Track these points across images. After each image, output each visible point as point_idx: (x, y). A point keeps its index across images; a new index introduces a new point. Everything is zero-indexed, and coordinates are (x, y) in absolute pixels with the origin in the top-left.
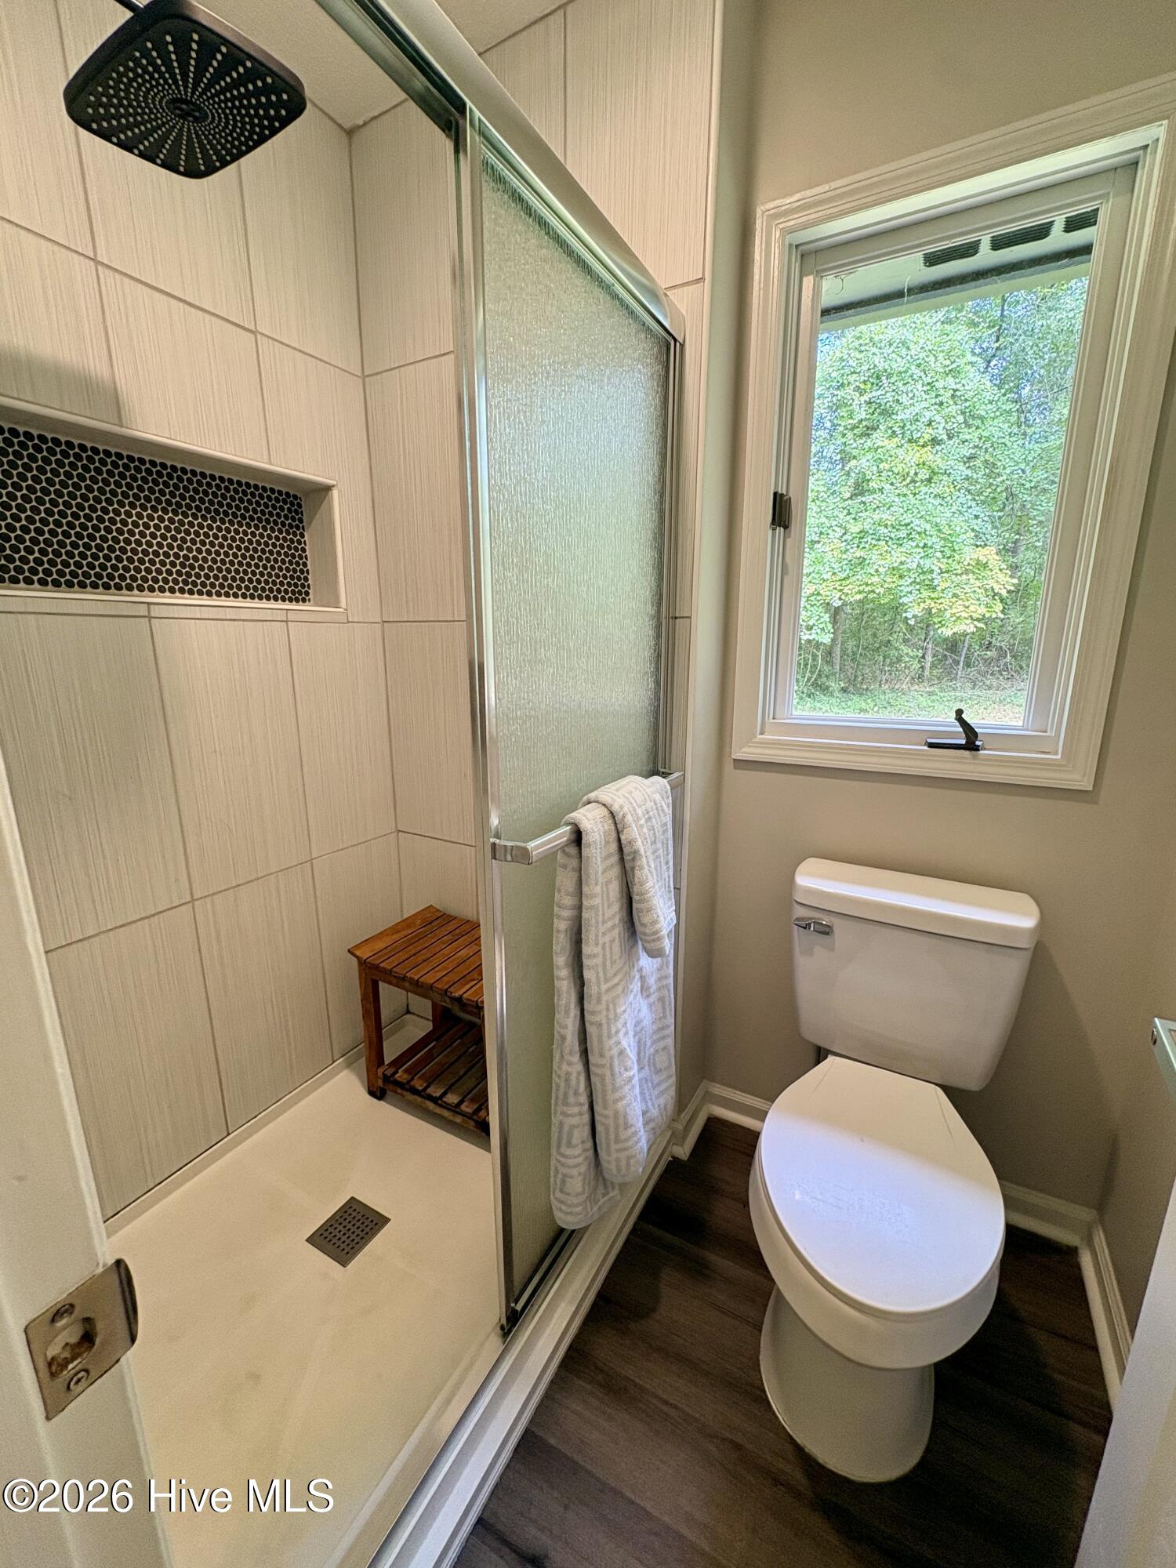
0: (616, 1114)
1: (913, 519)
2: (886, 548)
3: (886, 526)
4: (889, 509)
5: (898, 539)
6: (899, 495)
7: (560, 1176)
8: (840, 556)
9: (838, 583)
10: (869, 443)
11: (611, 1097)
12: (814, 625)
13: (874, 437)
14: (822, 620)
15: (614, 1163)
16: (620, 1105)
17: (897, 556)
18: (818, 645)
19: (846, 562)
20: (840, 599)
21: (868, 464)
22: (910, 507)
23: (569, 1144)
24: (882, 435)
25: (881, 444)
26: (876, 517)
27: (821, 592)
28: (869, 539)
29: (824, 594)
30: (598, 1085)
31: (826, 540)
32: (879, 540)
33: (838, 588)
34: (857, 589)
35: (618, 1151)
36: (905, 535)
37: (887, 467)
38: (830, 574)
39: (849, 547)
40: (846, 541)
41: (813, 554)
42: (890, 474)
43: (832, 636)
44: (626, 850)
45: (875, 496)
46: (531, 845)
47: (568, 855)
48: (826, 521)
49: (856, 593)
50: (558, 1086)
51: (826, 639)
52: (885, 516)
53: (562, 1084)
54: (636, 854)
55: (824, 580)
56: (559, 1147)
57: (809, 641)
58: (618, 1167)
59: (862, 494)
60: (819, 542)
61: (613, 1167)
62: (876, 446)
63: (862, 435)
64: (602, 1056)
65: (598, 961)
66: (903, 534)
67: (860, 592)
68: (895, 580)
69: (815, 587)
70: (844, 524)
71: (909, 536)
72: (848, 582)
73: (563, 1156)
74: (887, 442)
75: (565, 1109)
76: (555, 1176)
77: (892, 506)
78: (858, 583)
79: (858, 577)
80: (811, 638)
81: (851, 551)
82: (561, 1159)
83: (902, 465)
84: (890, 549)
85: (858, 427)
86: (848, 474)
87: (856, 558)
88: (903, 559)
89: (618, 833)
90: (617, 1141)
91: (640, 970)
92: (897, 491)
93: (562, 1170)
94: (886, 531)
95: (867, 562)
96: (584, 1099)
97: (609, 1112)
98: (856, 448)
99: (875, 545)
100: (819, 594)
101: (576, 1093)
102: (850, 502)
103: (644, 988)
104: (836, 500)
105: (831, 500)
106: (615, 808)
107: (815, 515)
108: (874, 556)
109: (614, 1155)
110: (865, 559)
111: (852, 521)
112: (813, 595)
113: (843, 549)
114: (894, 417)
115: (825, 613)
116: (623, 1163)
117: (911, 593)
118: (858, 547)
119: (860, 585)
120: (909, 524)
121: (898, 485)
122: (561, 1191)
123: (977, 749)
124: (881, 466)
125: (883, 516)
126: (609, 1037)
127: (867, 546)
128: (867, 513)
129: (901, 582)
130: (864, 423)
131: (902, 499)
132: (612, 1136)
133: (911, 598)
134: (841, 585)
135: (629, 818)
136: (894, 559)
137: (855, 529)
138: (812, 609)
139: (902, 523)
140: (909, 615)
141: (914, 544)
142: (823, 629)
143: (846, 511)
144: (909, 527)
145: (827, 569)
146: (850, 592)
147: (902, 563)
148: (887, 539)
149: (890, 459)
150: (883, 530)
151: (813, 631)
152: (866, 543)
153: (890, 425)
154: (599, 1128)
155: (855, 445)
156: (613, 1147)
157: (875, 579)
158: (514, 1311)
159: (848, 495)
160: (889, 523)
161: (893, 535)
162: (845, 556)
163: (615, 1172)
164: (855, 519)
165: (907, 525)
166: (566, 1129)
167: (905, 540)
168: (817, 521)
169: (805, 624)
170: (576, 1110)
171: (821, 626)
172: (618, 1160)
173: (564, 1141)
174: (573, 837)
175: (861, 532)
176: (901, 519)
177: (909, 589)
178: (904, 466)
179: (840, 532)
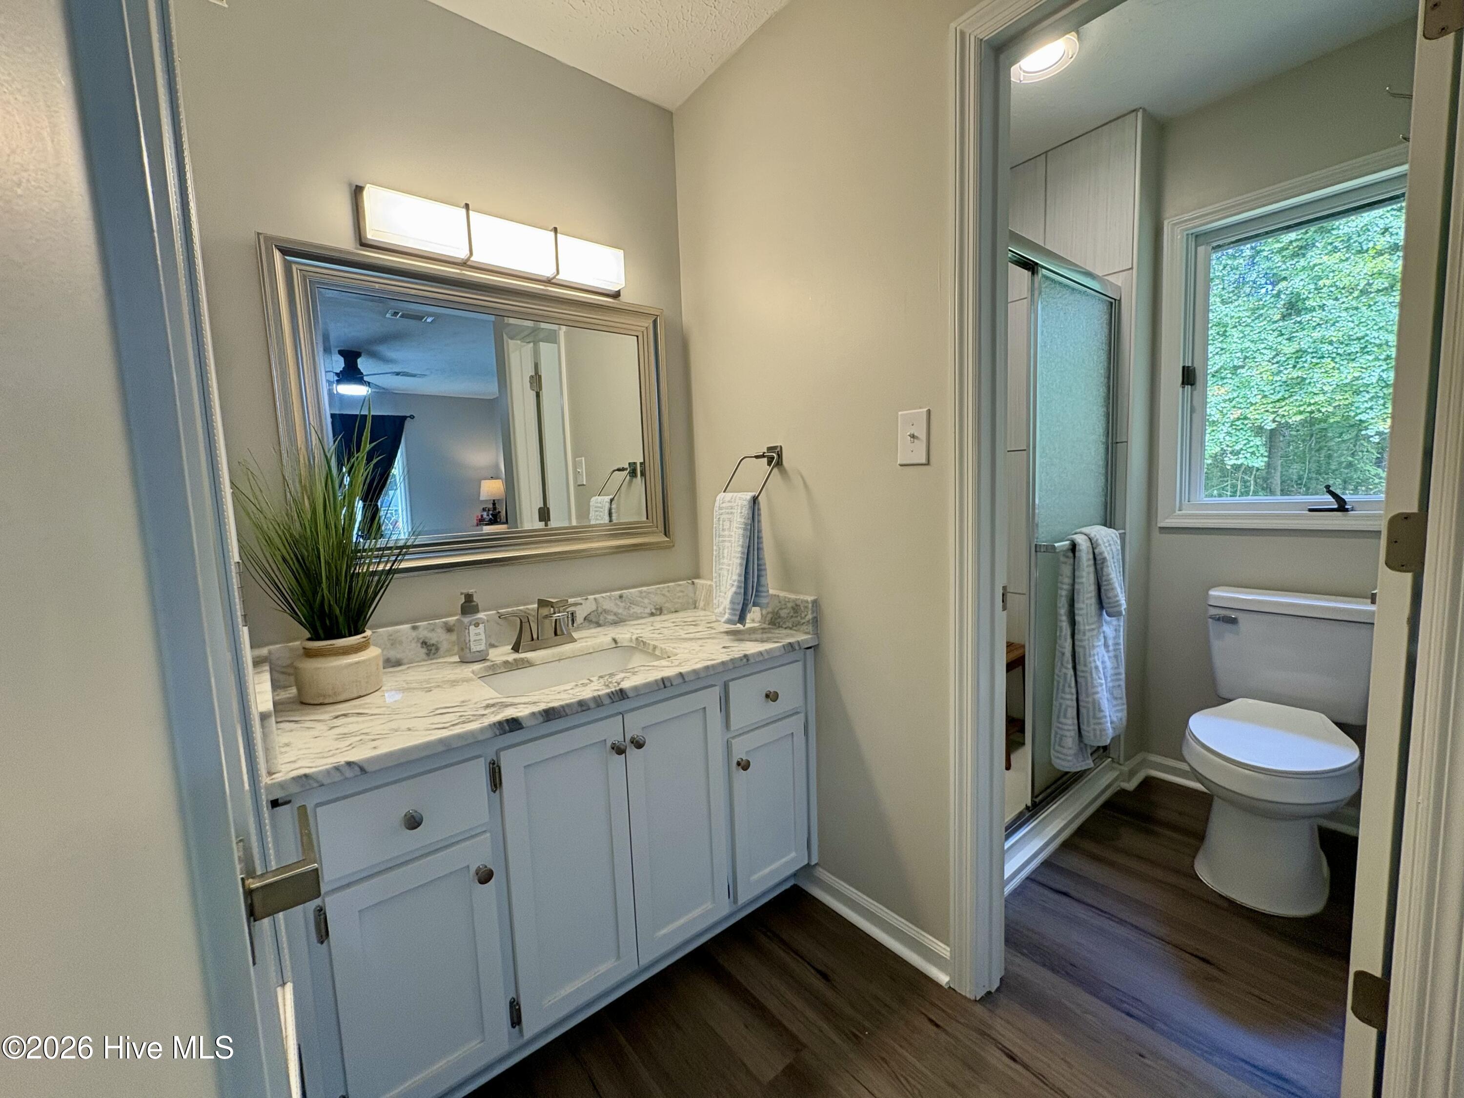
0: (1094, 701)
1: (1368, 332)
2: (1333, 364)
3: (1331, 343)
4: (1333, 325)
5: (1349, 354)
6: (1346, 309)
7: (1058, 736)
8: (1271, 378)
9: (1271, 405)
10: (1303, 262)
11: (1090, 691)
12: (1242, 449)
13: (1308, 255)
14: (1252, 444)
15: (1092, 732)
16: (1097, 696)
17: (1349, 372)
18: (1249, 470)
19: (1279, 384)
20: (1274, 421)
21: (1302, 283)
22: (1363, 320)
23: (1065, 717)
24: (1319, 252)
25: (1318, 261)
26: (1316, 335)
27: (1249, 416)
28: (1309, 357)
29: (1252, 417)
30: (1083, 684)
31: (1253, 364)
32: (1323, 357)
33: (1271, 410)
34: (1295, 410)
35: (1094, 724)
36: (1358, 350)
37: (1328, 282)
38: (1260, 397)
39: (1282, 368)
40: (1277, 363)
41: (1237, 379)
42: (1332, 289)
43: (1266, 459)
44: (1098, 558)
45: (1314, 314)
46: (1056, 545)
47: (1067, 557)
48: (1252, 346)
49: (1295, 414)
50: (1058, 682)
51: (1259, 463)
52: (1327, 334)
53: (1062, 681)
54: (1104, 560)
55: (1252, 404)
56: (1058, 717)
57: (1237, 468)
58: (1095, 735)
59: (1299, 313)
60: (1243, 367)
61: (1091, 735)
62: (1311, 264)
63: (1295, 255)
64: (1085, 665)
65: (1084, 612)
66: (1355, 347)
67: (1301, 413)
68: (1347, 396)
69: (1240, 411)
70: (1275, 346)
71: (1364, 351)
72: (1283, 404)
73: (1060, 723)
74: (1325, 258)
75: (1063, 695)
76: (1055, 737)
77: (1338, 322)
78: (1298, 404)
79: (1295, 398)
80: (1239, 462)
81: (1285, 372)
82: (1060, 726)
83: (1350, 278)
84: (1337, 366)
85: (1287, 249)
86: (1278, 295)
87: (1292, 379)
88: (1357, 374)
89: (1093, 549)
90: (1095, 717)
91: (1104, 632)
92: (1344, 306)
93: (1060, 732)
94: (1330, 348)
95: (1307, 381)
96: (1074, 691)
97: (1090, 699)
98: (1287, 269)
99: (1317, 364)
100: (1246, 418)
101: (1070, 686)
102: (1281, 324)
103: (1106, 645)
104: (1262, 324)
105: (1258, 324)
106: (1092, 535)
107: (1237, 340)
108: (1317, 374)
109: (1092, 726)
110: (1305, 379)
111: (1285, 342)
112: (1239, 419)
113: (1275, 371)
114: (1334, 232)
115: (1255, 436)
116: (1098, 733)
117: (1371, 408)
118: (1294, 367)
119: (1300, 406)
120: (1363, 338)
121: (1345, 300)
122: (1060, 745)
123: (1347, 510)
124: (1321, 283)
125: (1325, 333)
126: (1090, 656)
127: (1306, 365)
128: (1305, 332)
129: (1357, 398)
130: (1295, 244)
131: (1351, 312)
132: (1091, 714)
133: (1372, 414)
134: (1275, 407)
135: (1100, 541)
136: (1344, 376)
137: (1289, 349)
138: (1238, 433)
139: (1354, 337)
140: (1370, 432)
141: (1371, 358)
142: (1253, 453)
143: (1276, 333)
144: (1362, 341)
145: (1256, 393)
146: (1286, 414)
147: (1357, 379)
148: (1334, 355)
149: (1331, 274)
150: (1326, 347)
151: (1241, 456)
152: (1305, 362)
153: (1330, 241)
154: (1083, 711)
155: (1284, 267)
156: (1092, 721)
157: (1321, 398)
158: (1035, 802)
159: (1277, 317)
160: (1334, 339)
161: (1340, 351)
162: (1278, 378)
163: (1092, 737)
164: (1289, 339)
165: (1359, 339)
166: (1064, 707)
167: (1358, 355)
168: (1240, 347)
169: (1229, 449)
170: (1068, 696)
171: (1250, 450)
172: (1095, 730)
173: (1062, 714)
174: (1071, 547)
175: (1297, 352)
176: (1351, 333)
177: (1370, 404)
178: (1352, 279)
179: (1269, 354)
